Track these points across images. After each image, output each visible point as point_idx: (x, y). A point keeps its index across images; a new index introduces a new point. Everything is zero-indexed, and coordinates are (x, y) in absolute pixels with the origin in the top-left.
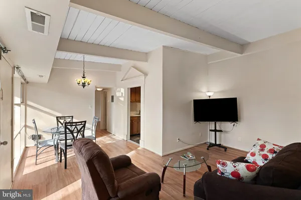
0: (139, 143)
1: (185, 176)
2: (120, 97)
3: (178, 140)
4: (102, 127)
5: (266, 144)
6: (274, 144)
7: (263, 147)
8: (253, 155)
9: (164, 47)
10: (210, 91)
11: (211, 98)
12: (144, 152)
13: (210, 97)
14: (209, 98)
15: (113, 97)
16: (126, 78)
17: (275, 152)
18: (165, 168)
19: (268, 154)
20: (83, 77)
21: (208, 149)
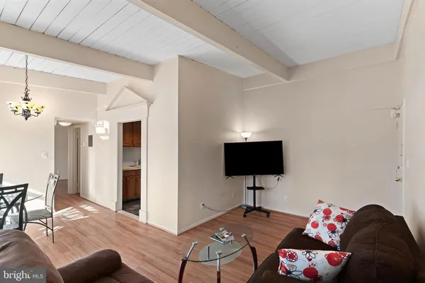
0: (138, 215)
1: (219, 273)
2: (102, 135)
3: (202, 206)
4: (71, 190)
5: (331, 208)
6: (341, 209)
7: (327, 213)
8: (315, 225)
9: (181, 57)
10: (246, 131)
11: (247, 141)
12: (147, 230)
13: (246, 139)
14: (244, 141)
15: (91, 138)
16: (114, 105)
17: (344, 220)
18: (184, 262)
19: (336, 223)
20: (25, 99)
21: (245, 216)
